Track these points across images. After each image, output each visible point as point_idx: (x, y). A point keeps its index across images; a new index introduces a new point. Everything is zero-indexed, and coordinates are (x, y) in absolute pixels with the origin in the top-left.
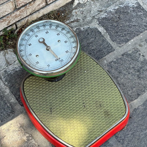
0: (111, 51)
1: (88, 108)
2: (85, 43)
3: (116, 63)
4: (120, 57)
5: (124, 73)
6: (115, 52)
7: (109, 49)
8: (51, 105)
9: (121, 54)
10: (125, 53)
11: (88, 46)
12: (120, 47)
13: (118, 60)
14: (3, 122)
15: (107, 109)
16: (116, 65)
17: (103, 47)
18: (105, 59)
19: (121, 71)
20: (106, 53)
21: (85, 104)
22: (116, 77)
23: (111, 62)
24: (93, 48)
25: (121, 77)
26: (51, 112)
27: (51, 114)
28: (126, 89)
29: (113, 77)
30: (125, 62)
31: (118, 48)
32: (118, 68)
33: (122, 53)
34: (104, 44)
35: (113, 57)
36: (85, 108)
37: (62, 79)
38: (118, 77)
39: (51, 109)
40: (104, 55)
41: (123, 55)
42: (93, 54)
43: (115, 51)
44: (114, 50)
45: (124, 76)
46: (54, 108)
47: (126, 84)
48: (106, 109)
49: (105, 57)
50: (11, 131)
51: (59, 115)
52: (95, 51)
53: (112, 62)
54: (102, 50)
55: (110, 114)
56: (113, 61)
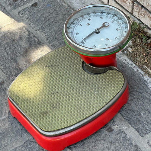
0: (141, 133)
1: (51, 96)
2: (149, 106)
3: (124, 138)
4: (133, 142)
5: (111, 147)
6: (140, 137)
7: (143, 130)
8: (56, 66)
9: (137, 144)
10: (139, 148)
11: (144, 110)
12: (148, 143)
13: (128, 141)
14: (51, 46)
15: (51, 114)
16: (122, 139)
17: (145, 124)
18: (129, 127)
19: (114, 144)
20: (136, 128)
21: (56, 93)
22: (105, 139)
23: (125, 133)
24: (142, 114)
25: (105, 144)
26: (48, 66)
27: (46, 66)
28: (89, 149)
29: (105, 136)
30: (126, 148)
31: (147, 141)
32: (116, 140)
33: (140, 145)
34: (149, 125)
35: (133, 136)
36: (52, 93)
37: (86, 73)
38: (105, 140)
39: (51, 66)
40: (133, 125)
41: (136, 146)
42: (134, 114)
43: (142, 138)
44: (142, 136)
45: (106, 147)
46: (52, 69)
47: (96, 149)
48: (50, 112)
49: (131, 127)
50: (42, 53)
51: (44, 72)
52: (137, 117)
53: (124, 135)
54: (140, 123)
55: (44, 116)
56: (126, 135)
